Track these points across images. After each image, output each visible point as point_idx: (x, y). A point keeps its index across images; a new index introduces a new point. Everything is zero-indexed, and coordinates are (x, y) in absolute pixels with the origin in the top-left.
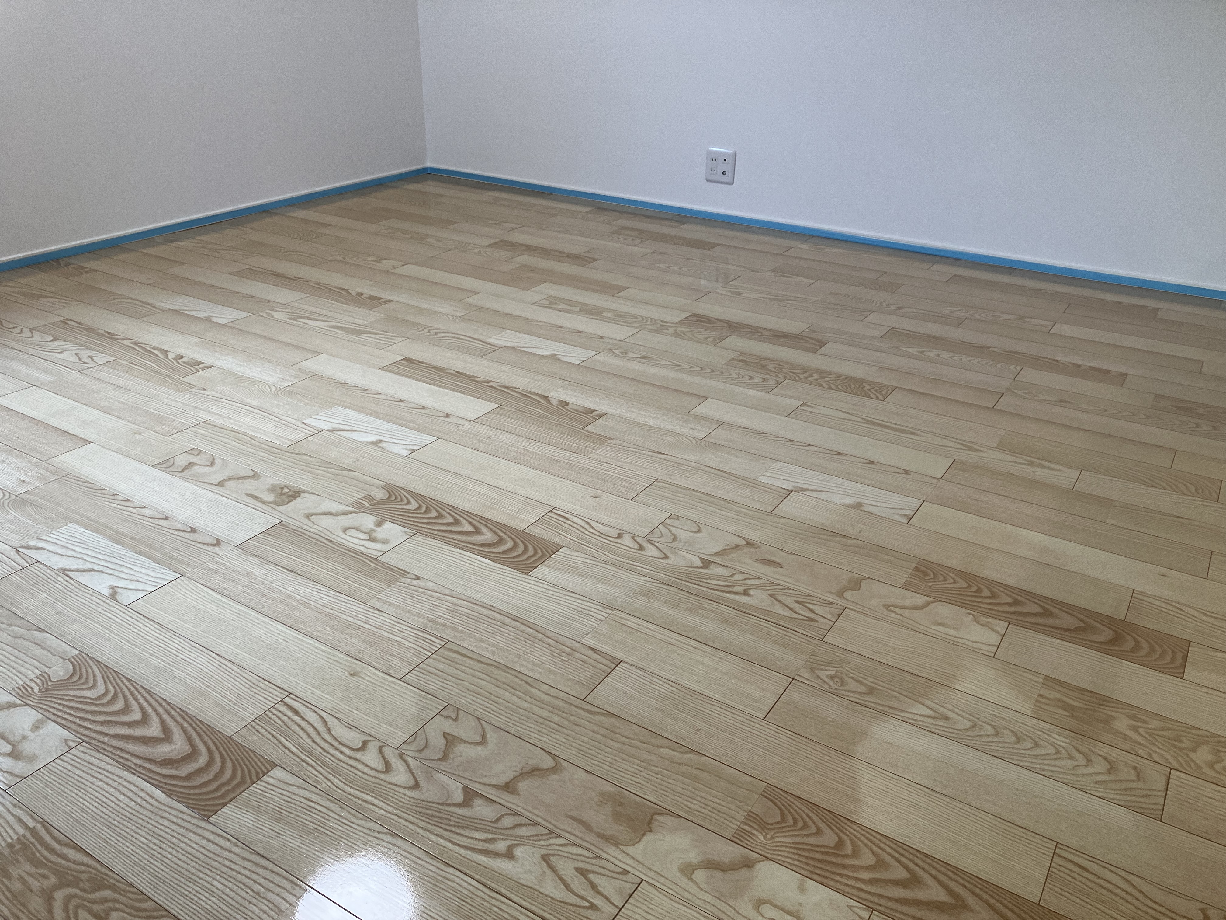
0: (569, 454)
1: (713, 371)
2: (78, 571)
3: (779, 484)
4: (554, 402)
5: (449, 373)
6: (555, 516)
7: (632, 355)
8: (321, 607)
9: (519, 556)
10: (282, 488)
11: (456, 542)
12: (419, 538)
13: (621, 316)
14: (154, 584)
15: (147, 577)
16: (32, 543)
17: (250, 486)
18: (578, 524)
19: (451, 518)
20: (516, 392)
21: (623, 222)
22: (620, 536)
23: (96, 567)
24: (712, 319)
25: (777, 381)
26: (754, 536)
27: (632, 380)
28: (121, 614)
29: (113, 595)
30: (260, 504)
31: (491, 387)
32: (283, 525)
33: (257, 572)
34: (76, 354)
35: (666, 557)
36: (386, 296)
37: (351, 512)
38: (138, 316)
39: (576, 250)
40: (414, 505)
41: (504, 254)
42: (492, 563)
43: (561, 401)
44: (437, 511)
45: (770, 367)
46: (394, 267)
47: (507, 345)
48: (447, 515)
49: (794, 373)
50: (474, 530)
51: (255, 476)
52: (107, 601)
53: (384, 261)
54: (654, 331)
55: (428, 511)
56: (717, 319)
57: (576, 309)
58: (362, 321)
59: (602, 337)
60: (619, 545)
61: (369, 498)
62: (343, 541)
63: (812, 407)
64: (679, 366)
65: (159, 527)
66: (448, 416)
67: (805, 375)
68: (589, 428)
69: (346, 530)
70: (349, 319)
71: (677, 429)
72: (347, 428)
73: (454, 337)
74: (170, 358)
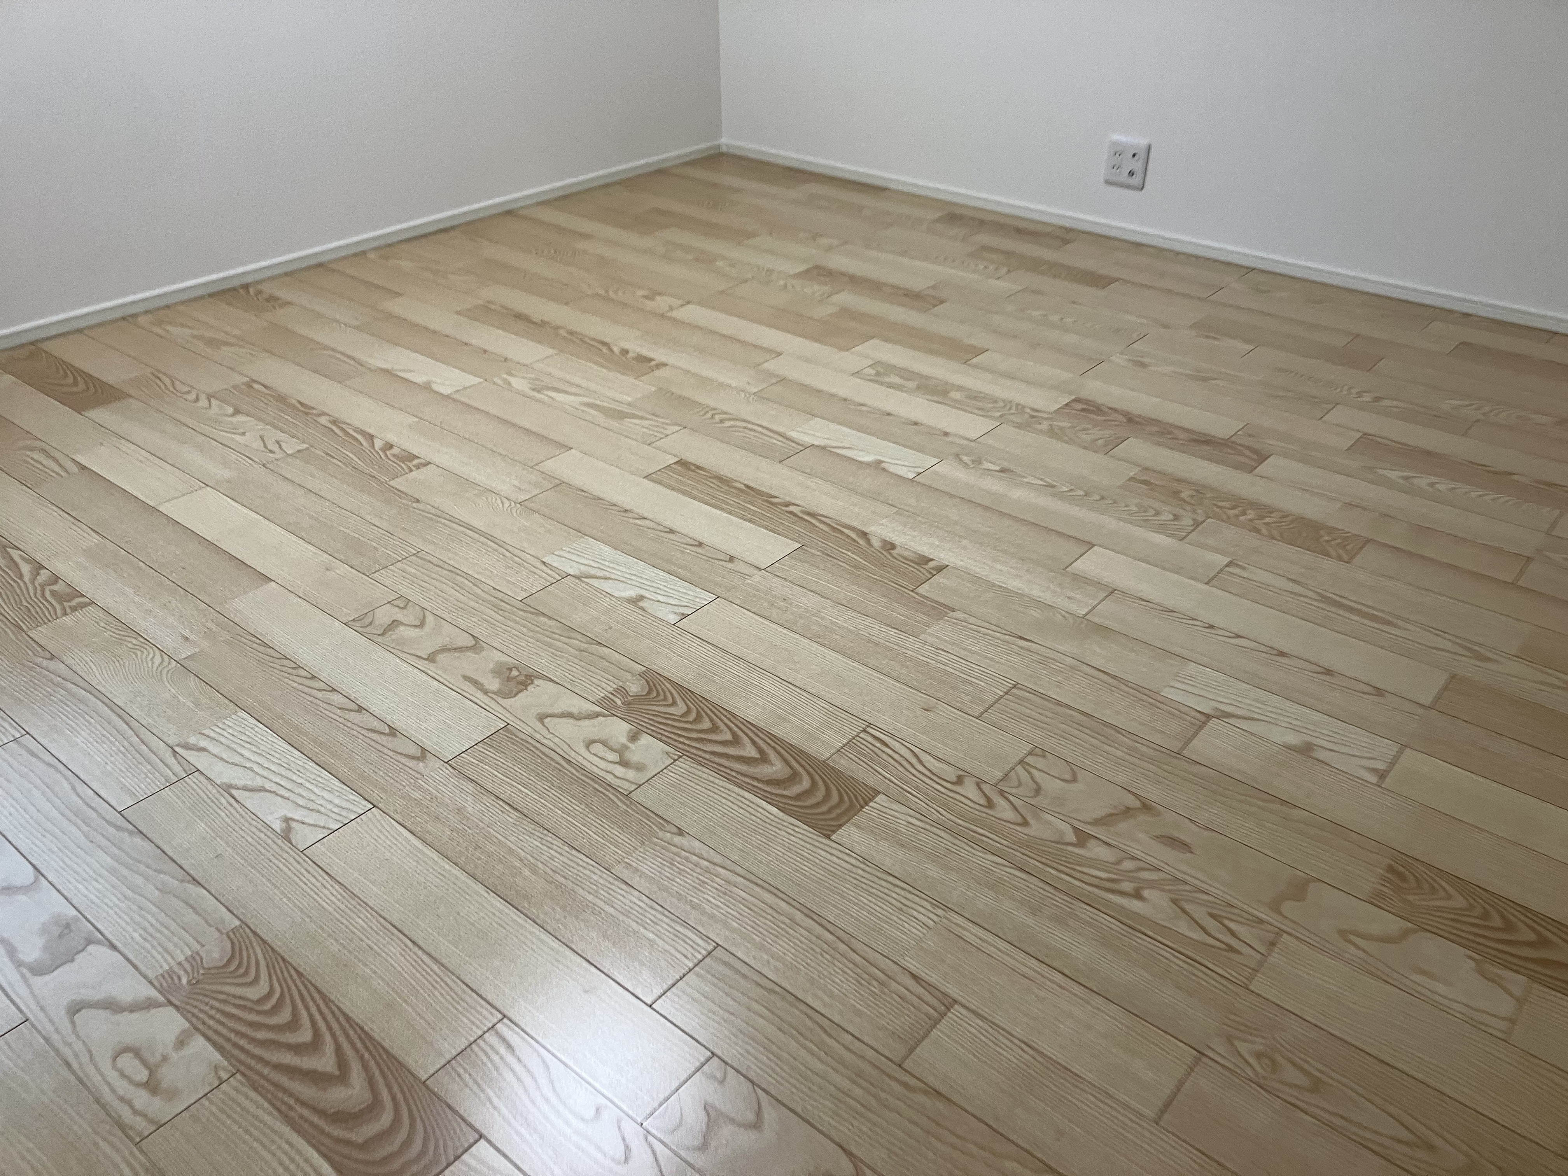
0: (893, 632)
1: (1102, 498)
2: (245, 789)
3: (1191, 702)
4: (876, 543)
5: (736, 488)
6: (870, 739)
7: (987, 465)
8: (551, 873)
9: (817, 805)
10: (510, 669)
11: (734, 774)
12: (685, 764)
13: (975, 398)
14: (338, 818)
15: (329, 806)
16: (192, 740)
17: (468, 662)
18: (901, 756)
19: (729, 733)
20: (824, 523)
21: (984, 238)
22: (959, 781)
23: (268, 785)
24: (1104, 408)
25: (1194, 520)
26: (1153, 794)
27: (986, 508)
28: (295, 864)
29: (286, 835)
30: (479, 694)
31: (791, 513)
32: (508, 731)
33: (471, 807)
34: (261, 437)
35: (1025, 823)
36: (659, 355)
37: (598, 715)
38: (340, 379)
39: (918, 284)
40: (680, 708)
41: (816, 289)
42: (781, 814)
43: (884, 542)
44: (711, 720)
45: (1184, 495)
46: (671, 309)
47: (816, 443)
48: (723, 727)
49: (1219, 507)
50: (758, 756)
51: (476, 646)
52: (279, 842)
53: (658, 298)
54: (1019, 426)
55: (698, 719)
56: (1111, 408)
57: (912, 385)
58: (625, 397)
59: (946, 434)
60: (958, 797)
61: (621, 691)
62: (585, 763)
63: (1243, 568)
64: (1053, 486)
65: (349, 724)
66: (732, 559)
67: (1236, 512)
68: (923, 590)
69: (589, 744)
70: (610, 394)
71: (1047, 597)
72: (600, 573)
73: (745, 428)
74: (377, 447)
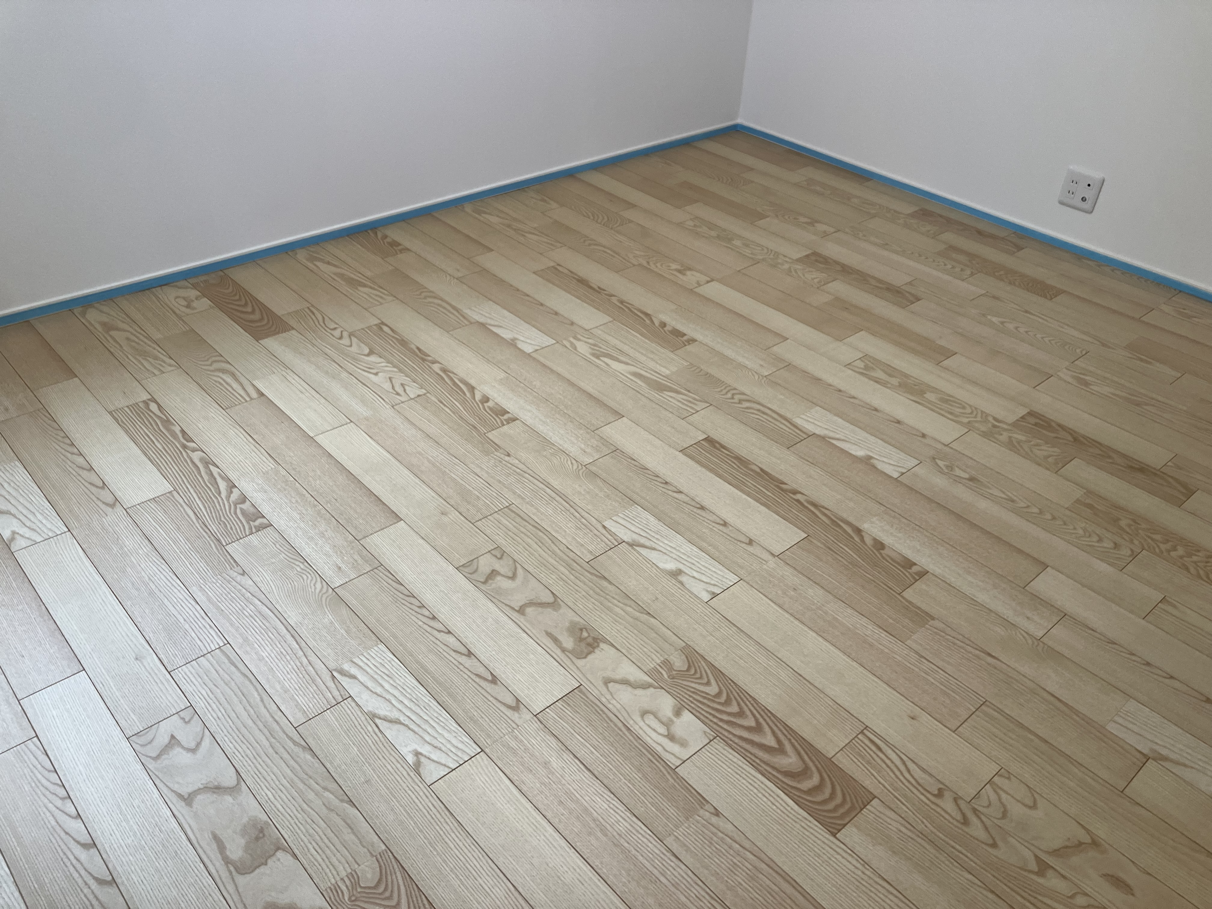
0: (884, 634)
1: (1054, 518)
2: (385, 719)
3: (1132, 740)
4: (868, 541)
5: (752, 470)
6: (867, 742)
7: (958, 472)
8: (617, 837)
9: (825, 802)
10: (581, 630)
11: (758, 761)
12: (718, 745)
13: (946, 401)
14: (456, 758)
15: (449, 746)
16: (346, 667)
17: (549, 618)
18: (892, 762)
19: (753, 719)
20: (825, 515)
21: (949, 237)
22: (940, 794)
23: (402, 718)
24: (1053, 424)
25: (1132, 550)
26: (1101, 831)
27: (959, 517)
28: (424, 797)
29: (417, 767)
30: (558, 652)
31: (798, 501)
32: (581, 691)
33: (555, 763)
34: (390, 378)
35: (994, 845)
36: (690, 330)
37: (650, 686)
38: (447, 328)
39: (898, 279)
40: (714, 688)
41: (813, 276)
42: (796, 807)
43: (875, 540)
44: (739, 704)
45: (1123, 523)
46: (699, 284)
47: (817, 432)
48: (748, 713)
49: (1152, 539)
50: (776, 746)
51: (555, 604)
52: (412, 774)
53: (688, 273)
54: (984, 435)
55: (728, 702)
56: (1059, 425)
57: (895, 381)
58: (663, 370)
59: (924, 436)
60: (939, 810)
61: (667, 664)
62: (641, 732)
63: (1175, 607)
64: (1013, 501)
65: (461, 667)
66: (751, 542)
67: (1168, 546)
68: (908, 594)
69: (644, 713)
70: (652, 364)
71: (1008, 613)
72: (648, 543)
73: (759, 410)
74: (477, 399)
